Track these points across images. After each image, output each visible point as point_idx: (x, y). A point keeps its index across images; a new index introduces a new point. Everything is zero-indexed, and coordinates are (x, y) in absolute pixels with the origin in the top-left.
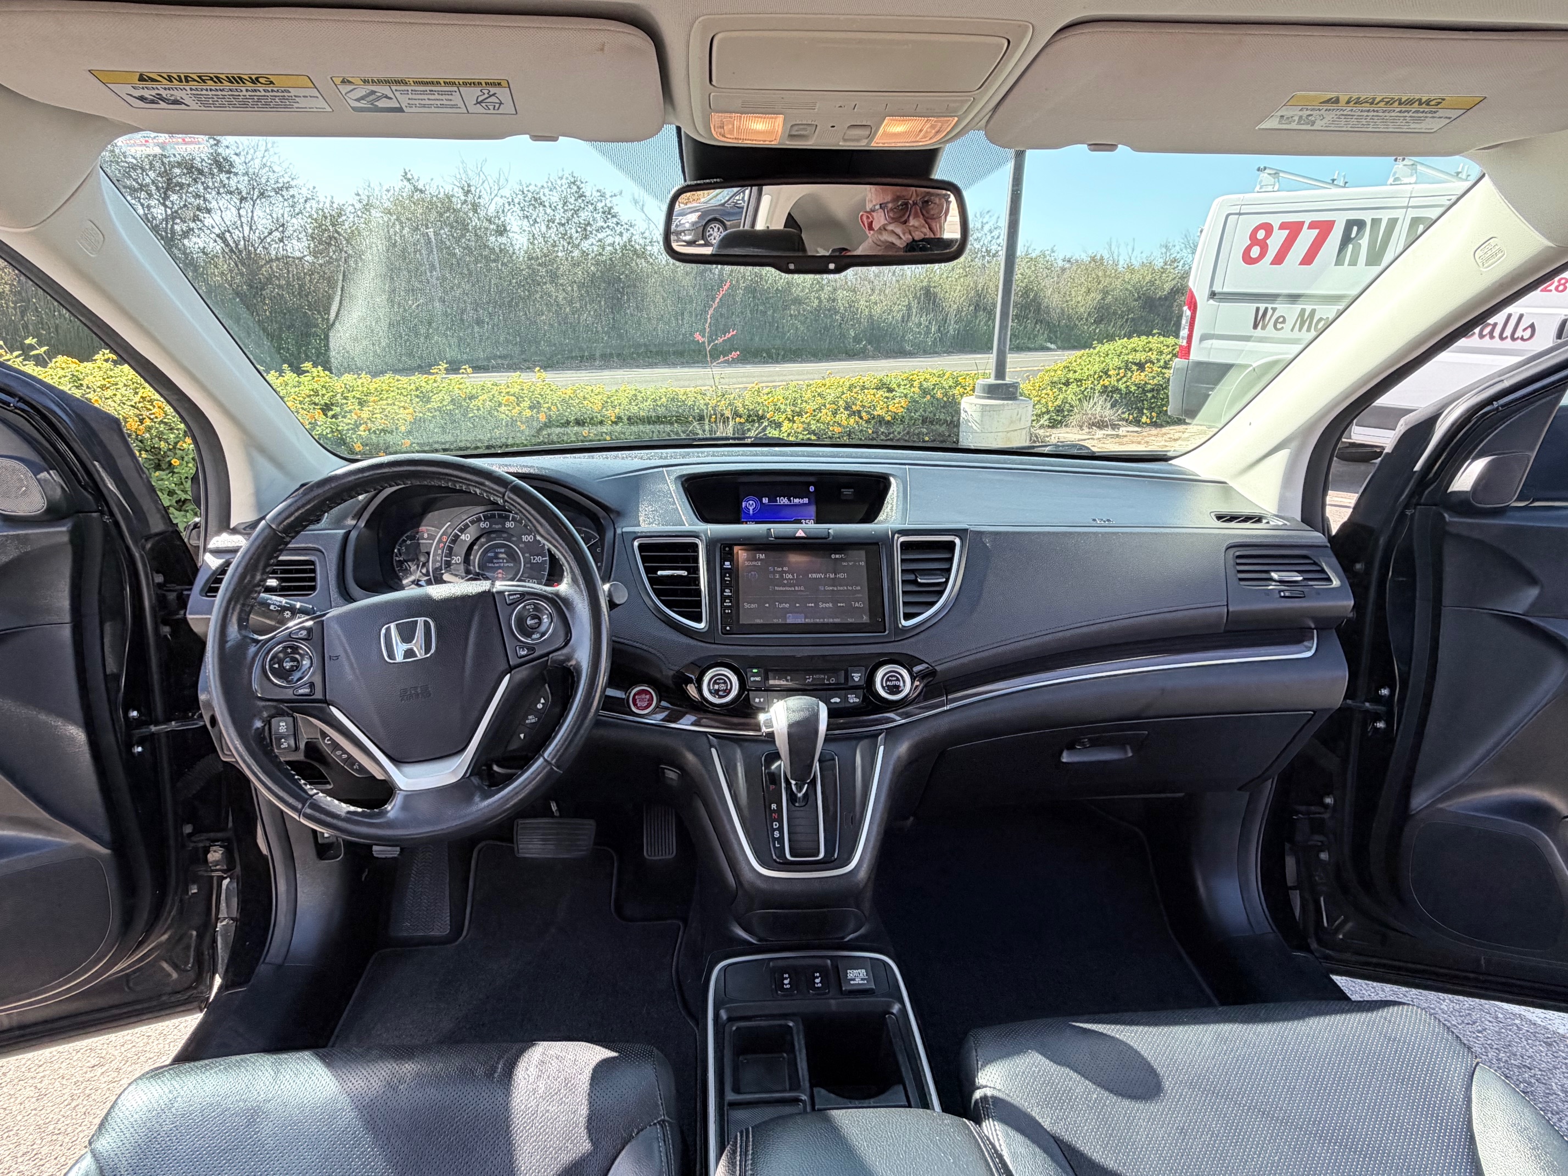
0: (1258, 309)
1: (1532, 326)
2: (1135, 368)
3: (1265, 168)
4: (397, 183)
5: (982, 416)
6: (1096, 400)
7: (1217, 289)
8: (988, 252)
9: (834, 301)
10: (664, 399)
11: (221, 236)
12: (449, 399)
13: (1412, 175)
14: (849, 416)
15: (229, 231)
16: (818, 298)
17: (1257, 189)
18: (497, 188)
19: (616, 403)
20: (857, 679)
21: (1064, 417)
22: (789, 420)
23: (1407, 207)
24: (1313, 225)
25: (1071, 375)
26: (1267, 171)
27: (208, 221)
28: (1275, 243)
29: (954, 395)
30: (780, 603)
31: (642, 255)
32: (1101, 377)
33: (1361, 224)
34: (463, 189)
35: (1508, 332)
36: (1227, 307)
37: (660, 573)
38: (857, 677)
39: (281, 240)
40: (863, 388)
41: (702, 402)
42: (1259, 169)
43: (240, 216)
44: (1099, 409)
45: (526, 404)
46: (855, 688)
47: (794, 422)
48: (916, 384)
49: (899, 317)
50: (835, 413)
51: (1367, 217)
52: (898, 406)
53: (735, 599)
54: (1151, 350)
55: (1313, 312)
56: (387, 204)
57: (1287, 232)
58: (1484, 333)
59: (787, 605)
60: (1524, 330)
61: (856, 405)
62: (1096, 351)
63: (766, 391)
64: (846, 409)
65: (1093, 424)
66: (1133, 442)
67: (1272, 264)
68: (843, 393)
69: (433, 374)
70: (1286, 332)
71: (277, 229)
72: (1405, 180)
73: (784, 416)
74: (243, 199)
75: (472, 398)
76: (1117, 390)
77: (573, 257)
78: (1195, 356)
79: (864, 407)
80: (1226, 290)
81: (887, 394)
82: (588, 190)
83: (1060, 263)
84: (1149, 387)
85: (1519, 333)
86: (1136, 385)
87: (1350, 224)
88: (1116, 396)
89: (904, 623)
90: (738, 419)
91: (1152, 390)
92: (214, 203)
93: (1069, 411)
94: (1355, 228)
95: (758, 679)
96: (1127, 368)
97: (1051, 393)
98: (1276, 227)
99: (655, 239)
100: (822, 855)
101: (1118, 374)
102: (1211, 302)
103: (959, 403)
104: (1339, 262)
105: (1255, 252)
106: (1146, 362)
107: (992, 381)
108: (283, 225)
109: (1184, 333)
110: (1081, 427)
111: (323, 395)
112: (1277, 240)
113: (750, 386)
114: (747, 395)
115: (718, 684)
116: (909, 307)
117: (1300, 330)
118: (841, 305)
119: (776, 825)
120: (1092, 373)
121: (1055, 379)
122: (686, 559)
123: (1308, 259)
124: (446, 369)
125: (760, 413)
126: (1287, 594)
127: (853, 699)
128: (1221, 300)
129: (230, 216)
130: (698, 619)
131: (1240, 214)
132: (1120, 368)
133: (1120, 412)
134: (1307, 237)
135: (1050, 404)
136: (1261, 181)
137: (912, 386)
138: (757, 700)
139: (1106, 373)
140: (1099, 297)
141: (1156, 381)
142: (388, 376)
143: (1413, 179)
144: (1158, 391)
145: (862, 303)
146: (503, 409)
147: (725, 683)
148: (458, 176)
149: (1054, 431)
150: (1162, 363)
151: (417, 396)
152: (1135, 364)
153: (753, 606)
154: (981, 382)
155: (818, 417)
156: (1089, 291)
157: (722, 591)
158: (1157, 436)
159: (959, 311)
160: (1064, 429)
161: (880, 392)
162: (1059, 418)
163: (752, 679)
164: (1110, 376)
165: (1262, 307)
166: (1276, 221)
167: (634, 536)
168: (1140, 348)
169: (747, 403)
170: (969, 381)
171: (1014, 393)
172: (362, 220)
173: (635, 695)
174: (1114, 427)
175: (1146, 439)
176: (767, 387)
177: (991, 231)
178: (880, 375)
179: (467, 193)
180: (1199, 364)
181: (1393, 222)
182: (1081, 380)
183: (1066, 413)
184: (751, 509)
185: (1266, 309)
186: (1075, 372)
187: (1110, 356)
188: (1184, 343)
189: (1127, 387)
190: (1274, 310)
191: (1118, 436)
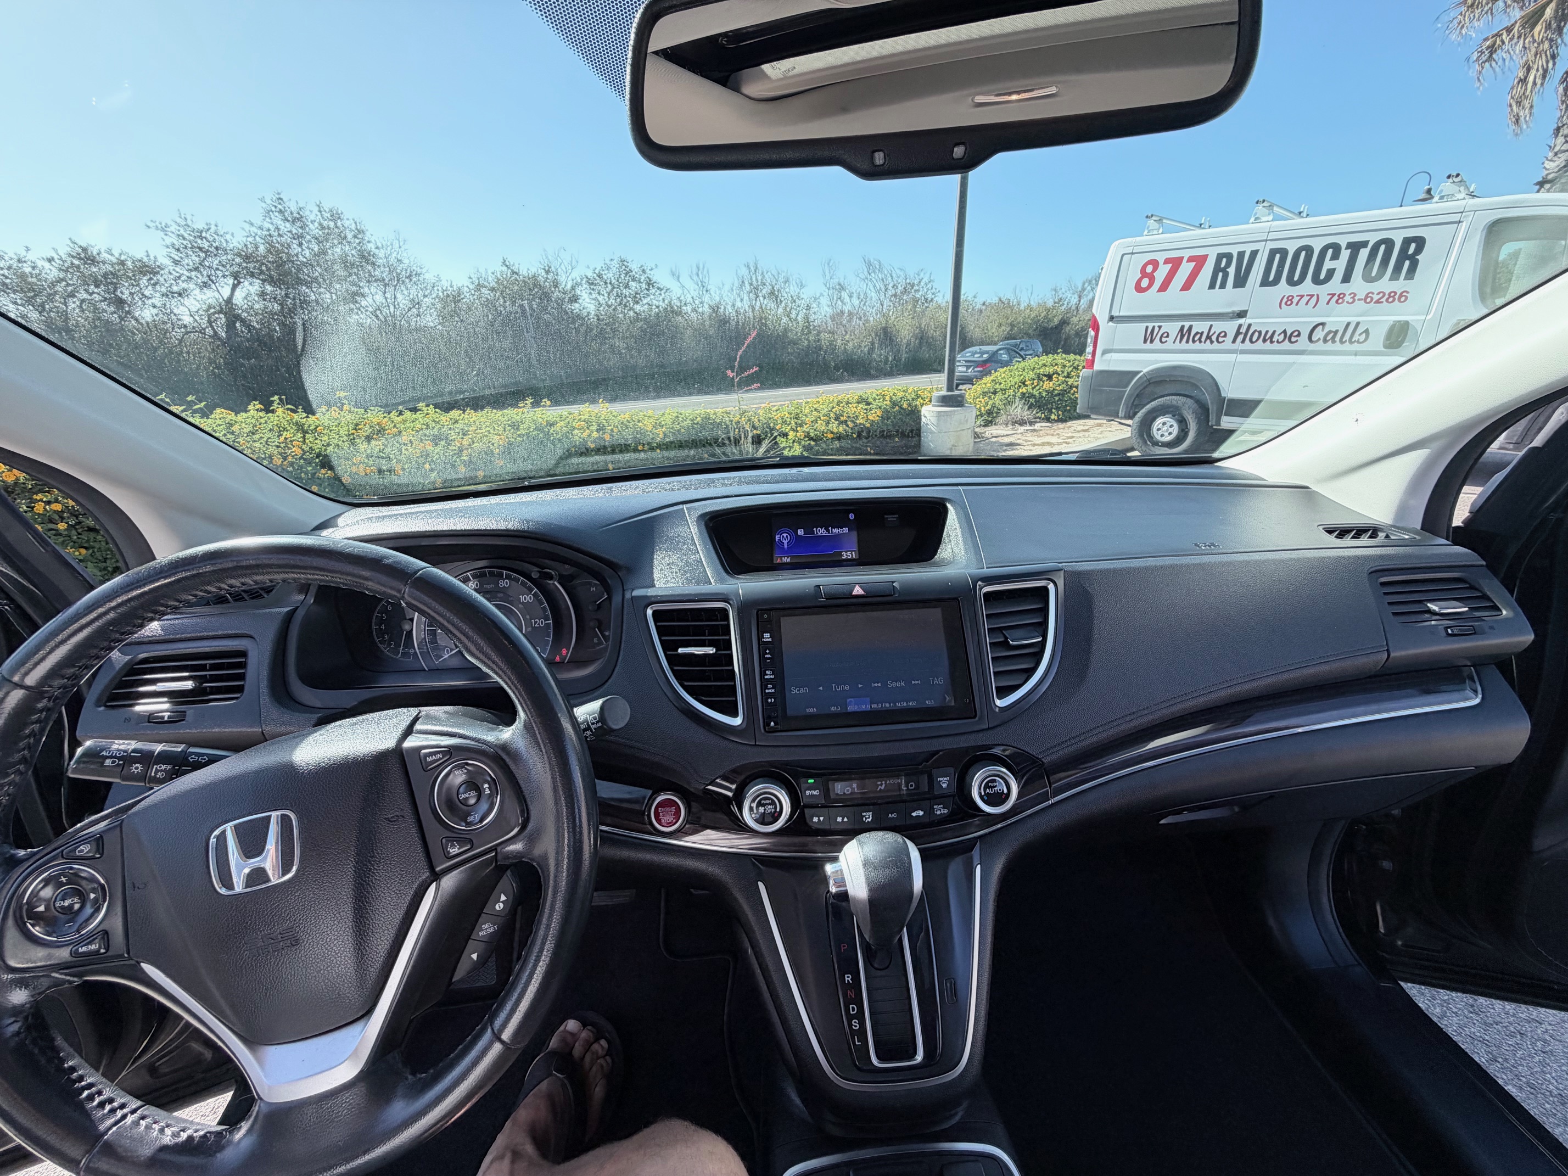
0: (1147, 328)
1: (1367, 331)
2: (1045, 378)
3: (1152, 216)
4: (499, 268)
5: (938, 420)
6: (1017, 404)
7: (1115, 313)
8: (926, 300)
9: (818, 341)
10: (699, 419)
11: (374, 313)
12: (533, 426)
13: (1269, 214)
14: (839, 425)
15: (379, 309)
16: (807, 340)
17: (1146, 233)
18: (570, 268)
19: (663, 423)
20: (944, 785)
21: (993, 417)
22: (794, 430)
23: (1266, 240)
24: (1191, 259)
25: (997, 386)
26: (1154, 218)
27: (364, 303)
28: (1161, 275)
29: (916, 406)
30: (838, 684)
31: (679, 313)
32: (1020, 386)
33: (1229, 256)
34: (544, 269)
35: (1347, 337)
36: (1122, 326)
37: (680, 650)
38: (944, 782)
39: (418, 315)
40: (848, 403)
41: (727, 419)
42: (1147, 217)
43: (386, 298)
44: (1019, 411)
45: (594, 428)
46: (941, 798)
47: (797, 431)
48: (887, 398)
49: (866, 349)
50: (828, 423)
51: (1234, 251)
52: (875, 415)
53: (779, 684)
54: (1056, 364)
55: (1190, 328)
56: (493, 284)
57: (1170, 265)
58: (1328, 338)
59: (847, 687)
60: (1360, 335)
61: (843, 416)
62: (1015, 367)
63: (774, 409)
64: (836, 420)
65: (1016, 422)
66: (1048, 435)
67: (1158, 291)
68: (833, 408)
69: (521, 408)
70: (1169, 345)
71: (414, 307)
72: (1264, 219)
73: (789, 427)
74: (385, 285)
75: (552, 425)
76: (1032, 396)
77: (629, 317)
78: (1098, 366)
79: (849, 417)
80: (1122, 314)
81: (866, 407)
82: (634, 267)
83: (978, 306)
84: (1056, 392)
85: (1356, 338)
86: (1046, 391)
87: (1220, 257)
88: (1032, 400)
89: (999, 703)
90: (755, 432)
91: (1059, 394)
92: (366, 290)
93: (997, 413)
94: (1224, 260)
95: (815, 792)
96: (1039, 379)
97: (983, 400)
98: (1161, 262)
99: (688, 302)
100: (919, 1057)
101: (1033, 384)
102: (1111, 324)
103: (920, 411)
104: (1212, 286)
105: (1145, 283)
106: (1054, 374)
107: (944, 392)
108: (418, 303)
109: (1089, 349)
110: (1007, 424)
111: (433, 428)
112: (1162, 273)
113: (763, 405)
114: (761, 412)
115: (764, 805)
116: (873, 343)
117: (1180, 342)
118: (824, 343)
119: (853, 1008)
120: (1013, 383)
121: (986, 390)
122: (714, 630)
123: (1187, 286)
124: (531, 403)
125: (772, 425)
126: (1456, 632)
127: (940, 810)
128: (1118, 322)
129: (379, 298)
130: (735, 714)
131: (1132, 253)
132: (1034, 379)
133: (1034, 412)
134: (1186, 269)
135: (983, 408)
136: (1149, 227)
137: (884, 400)
138: (815, 819)
139: (1024, 383)
140: (1008, 329)
141: (1061, 388)
142: (486, 410)
143: (1271, 218)
144: (1063, 395)
145: (839, 341)
146: (576, 432)
147: (773, 803)
148: (542, 261)
149: (986, 429)
150: (1065, 374)
151: (509, 426)
152: (1045, 376)
153: (802, 691)
154: (936, 394)
155: (815, 428)
156: (1000, 325)
157: (763, 674)
158: (1064, 428)
159: (908, 345)
160: (994, 427)
161: (861, 406)
162: (990, 419)
163: (808, 793)
164: (1027, 386)
165: (1151, 325)
166: (1161, 258)
167: (648, 601)
168: (1048, 364)
169: (761, 418)
170: (926, 394)
171: (961, 402)
172: (475, 297)
173: (659, 805)
174: (1031, 423)
175: (1057, 432)
176: (775, 406)
177: (926, 284)
178: (860, 393)
179: (547, 272)
180: (1102, 372)
181: (1254, 254)
182: (1005, 390)
183: (995, 415)
184: (785, 542)
185: (1154, 327)
186: (1000, 384)
187: (1026, 370)
188: (1090, 357)
189: (1040, 393)
190: (1160, 327)
191: (1035, 430)
